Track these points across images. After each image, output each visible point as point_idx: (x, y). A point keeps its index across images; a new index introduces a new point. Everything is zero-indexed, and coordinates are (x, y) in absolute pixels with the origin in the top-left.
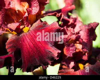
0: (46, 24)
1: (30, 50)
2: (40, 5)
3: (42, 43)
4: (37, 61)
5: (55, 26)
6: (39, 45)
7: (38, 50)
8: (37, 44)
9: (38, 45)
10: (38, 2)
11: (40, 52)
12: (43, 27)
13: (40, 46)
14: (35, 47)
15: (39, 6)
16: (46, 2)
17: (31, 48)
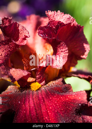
0: (69, 89)
1: (27, 120)
2: (69, 57)
3: (51, 117)
5: (80, 98)
6: (45, 118)
8: (42, 115)
9: (43, 118)
10: (67, 51)
12: (62, 92)
13: (46, 119)
15: (67, 58)
16: (82, 56)
17: (31, 119)
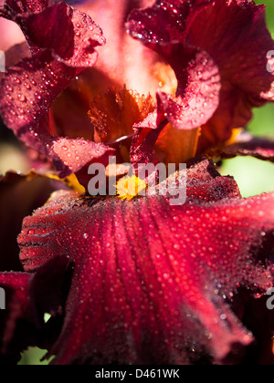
0: (229, 191)
1: (111, 285)
2: (224, 96)
3: (179, 271)
4: (127, 346)
5: (261, 213)
6: (163, 277)
7: (149, 297)
8: (153, 267)
9: (156, 276)
11: (156, 311)
12: (208, 201)
13: (165, 281)
14: (140, 277)
15: (216, 98)
16: (263, 95)
17: (122, 281)
